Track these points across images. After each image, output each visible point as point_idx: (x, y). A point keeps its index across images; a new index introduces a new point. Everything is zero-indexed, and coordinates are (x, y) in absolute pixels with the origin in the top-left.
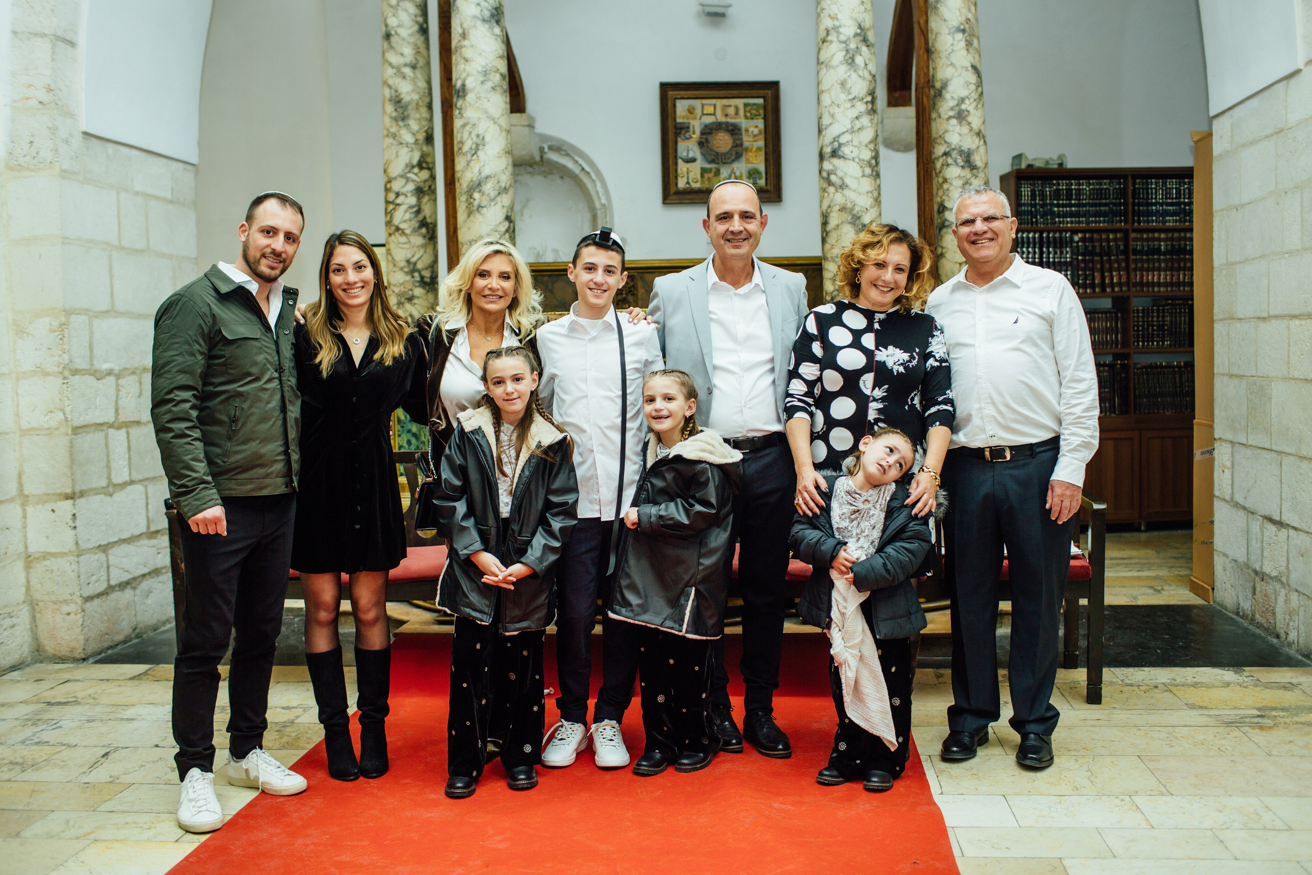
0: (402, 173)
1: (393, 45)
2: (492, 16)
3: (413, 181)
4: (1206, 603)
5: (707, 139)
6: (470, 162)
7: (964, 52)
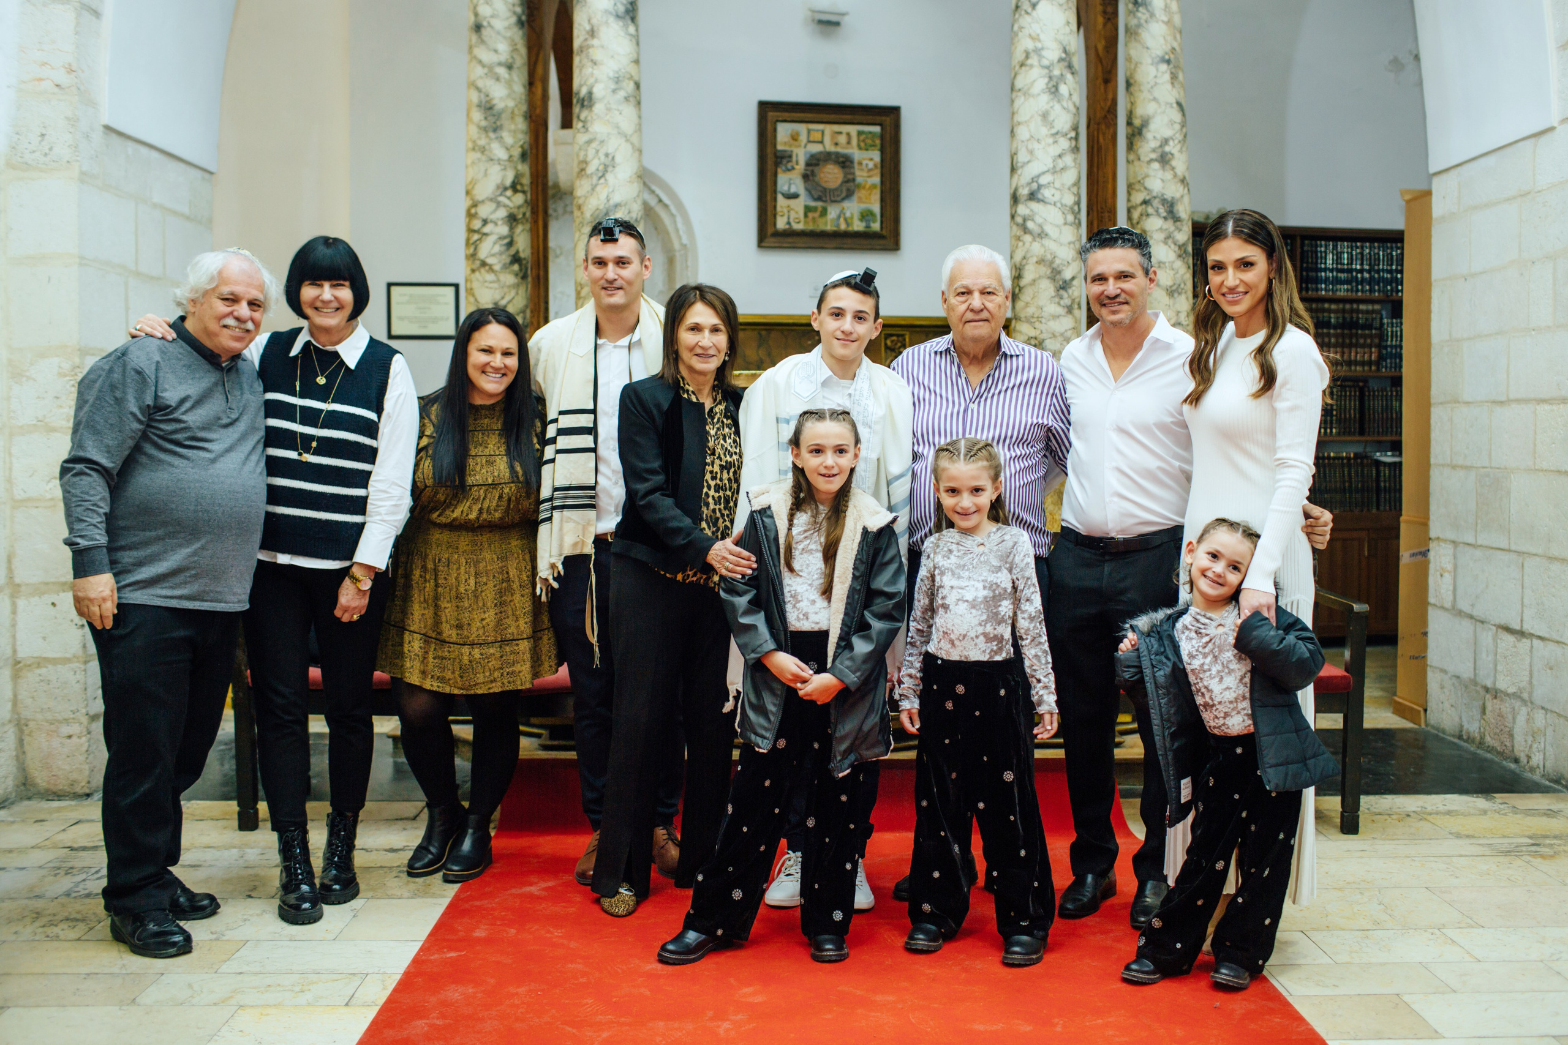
0: (493, 196)
1: (485, 39)
2: (627, 11)
3: (505, 206)
4: (1416, 726)
5: (813, 172)
6: (596, 185)
7: (1169, 86)
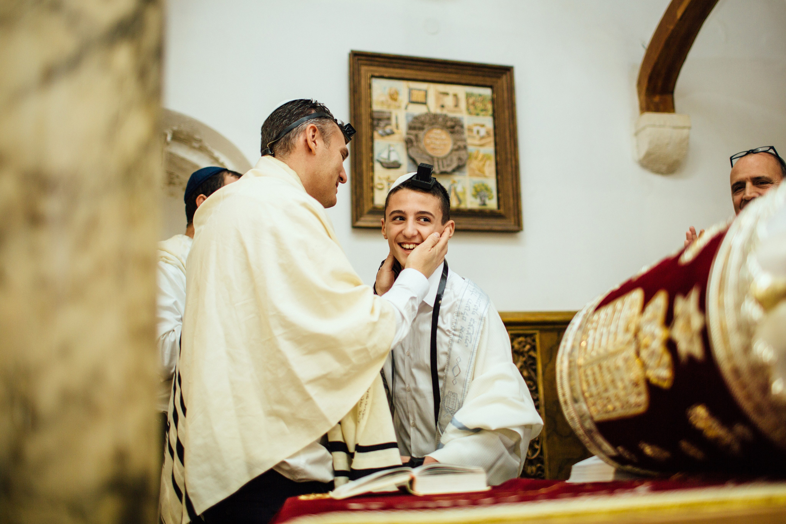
5: (417, 136)
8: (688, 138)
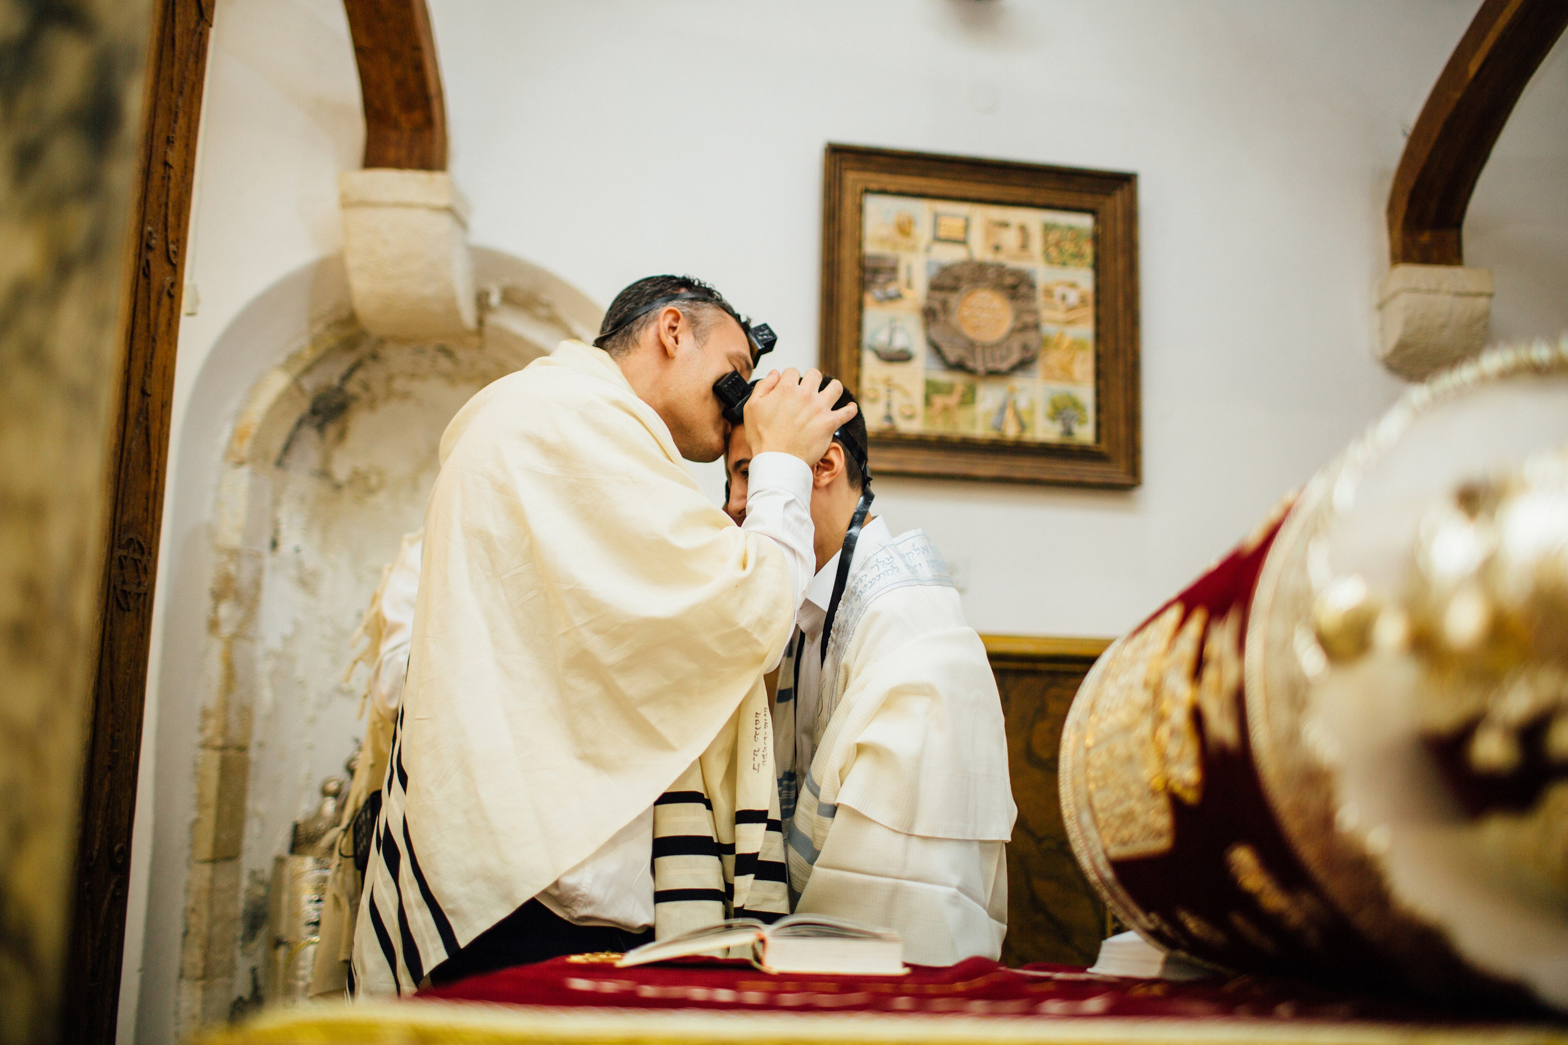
5: (945, 304)
8: (1486, 314)
